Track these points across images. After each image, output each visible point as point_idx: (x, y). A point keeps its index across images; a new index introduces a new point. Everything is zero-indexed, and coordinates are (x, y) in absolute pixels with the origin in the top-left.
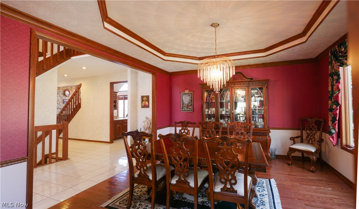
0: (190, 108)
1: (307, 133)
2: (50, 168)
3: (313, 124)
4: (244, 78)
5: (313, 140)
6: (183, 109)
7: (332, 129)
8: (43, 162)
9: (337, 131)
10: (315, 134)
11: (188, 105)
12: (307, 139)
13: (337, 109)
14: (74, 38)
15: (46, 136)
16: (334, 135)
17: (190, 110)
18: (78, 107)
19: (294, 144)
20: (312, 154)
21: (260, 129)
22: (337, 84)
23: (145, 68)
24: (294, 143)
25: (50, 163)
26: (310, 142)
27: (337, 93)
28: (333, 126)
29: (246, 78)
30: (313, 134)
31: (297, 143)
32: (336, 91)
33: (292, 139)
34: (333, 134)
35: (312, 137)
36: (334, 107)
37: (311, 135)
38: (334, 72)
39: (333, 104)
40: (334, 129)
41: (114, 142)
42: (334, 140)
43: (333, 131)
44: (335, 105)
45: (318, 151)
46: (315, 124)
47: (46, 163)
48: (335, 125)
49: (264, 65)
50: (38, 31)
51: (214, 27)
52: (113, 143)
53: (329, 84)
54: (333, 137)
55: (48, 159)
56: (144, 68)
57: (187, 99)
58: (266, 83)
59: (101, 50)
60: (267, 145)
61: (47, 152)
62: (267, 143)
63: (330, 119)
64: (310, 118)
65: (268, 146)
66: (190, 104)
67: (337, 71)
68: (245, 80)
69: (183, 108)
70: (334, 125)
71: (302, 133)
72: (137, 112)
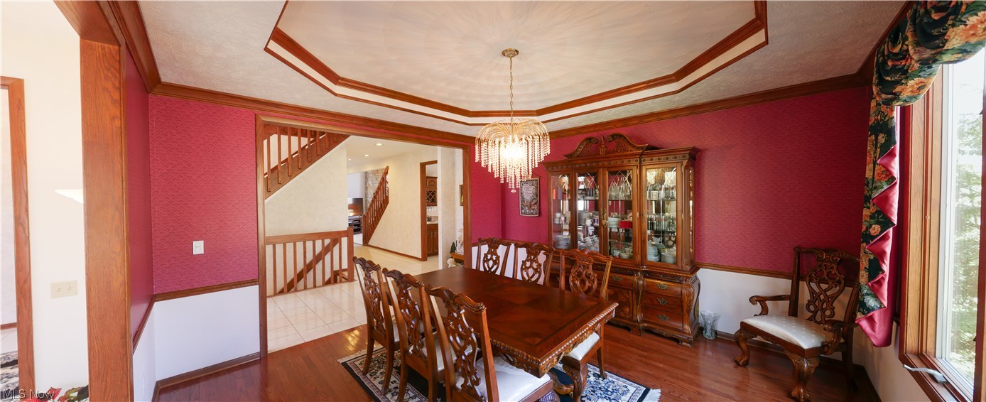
0: (533, 209)
1: (812, 292)
2: (332, 290)
3: (832, 268)
4: (630, 148)
5: (828, 313)
6: (523, 211)
7: (867, 294)
8: (332, 281)
9: (885, 303)
10: (835, 297)
11: (531, 202)
12: (808, 306)
13: (885, 238)
14: (312, 115)
15: (334, 246)
16: (877, 316)
17: (534, 212)
18: (386, 201)
19: (761, 314)
20: (799, 354)
21: (667, 267)
22: (885, 161)
23: (445, 141)
24: (765, 312)
25: (341, 282)
26: (818, 318)
27: (886, 187)
28: (872, 286)
29: (634, 146)
30: (828, 297)
31: (772, 315)
32: (879, 180)
33: (760, 301)
34: (869, 310)
35: (825, 306)
36: (876, 229)
37: (822, 297)
38: (881, 119)
39: (873, 221)
40: (876, 295)
41: (429, 259)
42: (873, 328)
43: (871, 302)
44: (878, 223)
45: (826, 348)
46: (837, 269)
47: (335, 282)
48: (880, 283)
49: (693, 110)
50: (264, 115)
51: (508, 56)
52: (426, 260)
53: (868, 158)
54: (871, 320)
55: (338, 277)
56: (442, 140)
57: (529, 192)
58: (684, 157)
59: (359, 125)
60: (682, 307)
61: (336, 268)
62: (682, 301)
63: (864, 263)
64: (826, 251)
65: (685, 309)
66: (534, 201)
67: (887, 119)
68: (631, 151)
69: (522, 209)
70: (876, 286)
71: (795, 289)
72: (455, 212)
